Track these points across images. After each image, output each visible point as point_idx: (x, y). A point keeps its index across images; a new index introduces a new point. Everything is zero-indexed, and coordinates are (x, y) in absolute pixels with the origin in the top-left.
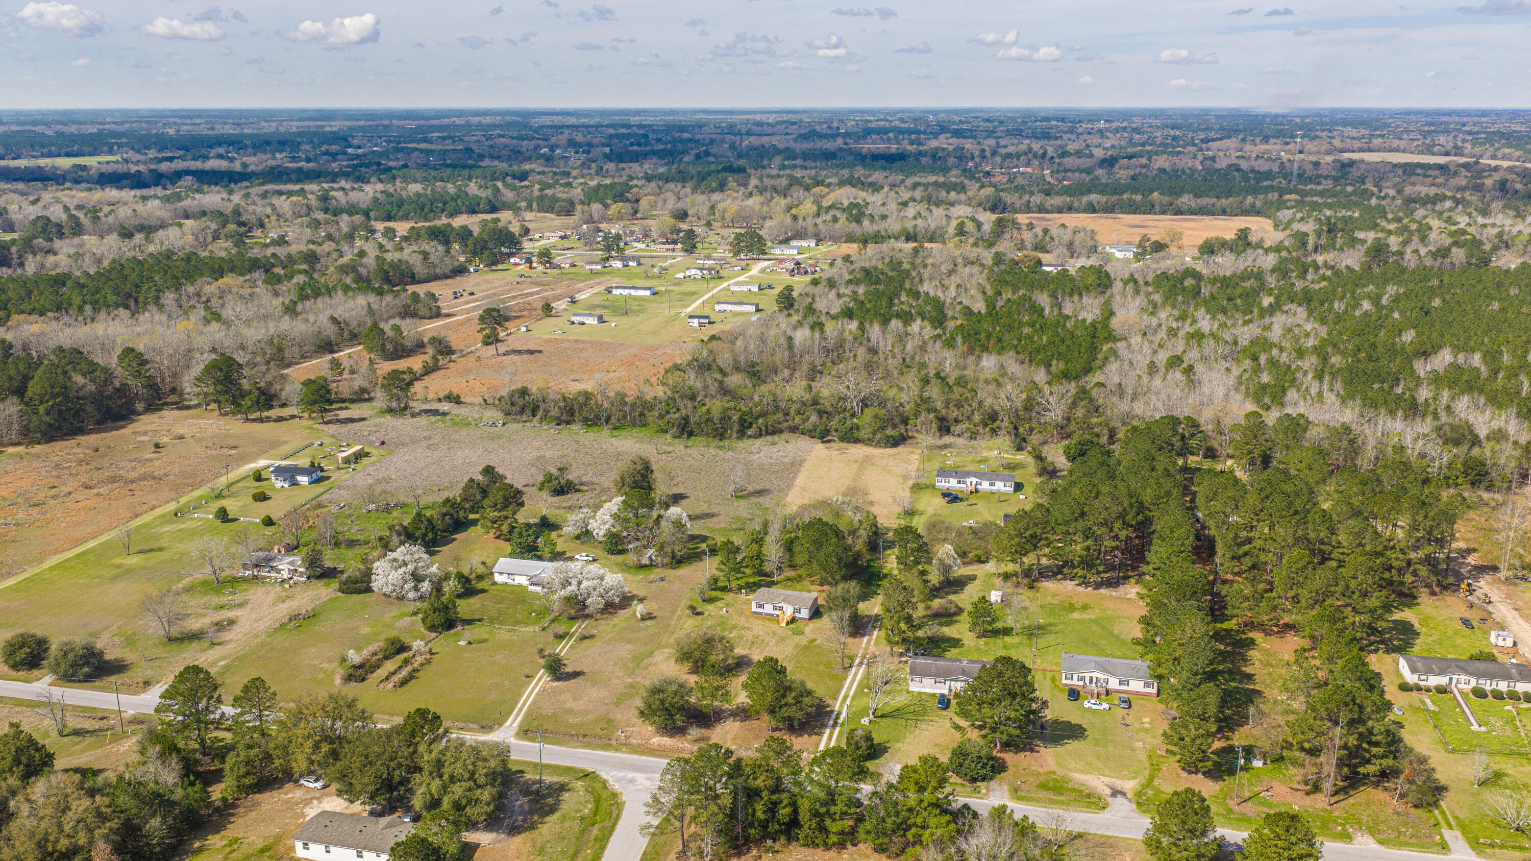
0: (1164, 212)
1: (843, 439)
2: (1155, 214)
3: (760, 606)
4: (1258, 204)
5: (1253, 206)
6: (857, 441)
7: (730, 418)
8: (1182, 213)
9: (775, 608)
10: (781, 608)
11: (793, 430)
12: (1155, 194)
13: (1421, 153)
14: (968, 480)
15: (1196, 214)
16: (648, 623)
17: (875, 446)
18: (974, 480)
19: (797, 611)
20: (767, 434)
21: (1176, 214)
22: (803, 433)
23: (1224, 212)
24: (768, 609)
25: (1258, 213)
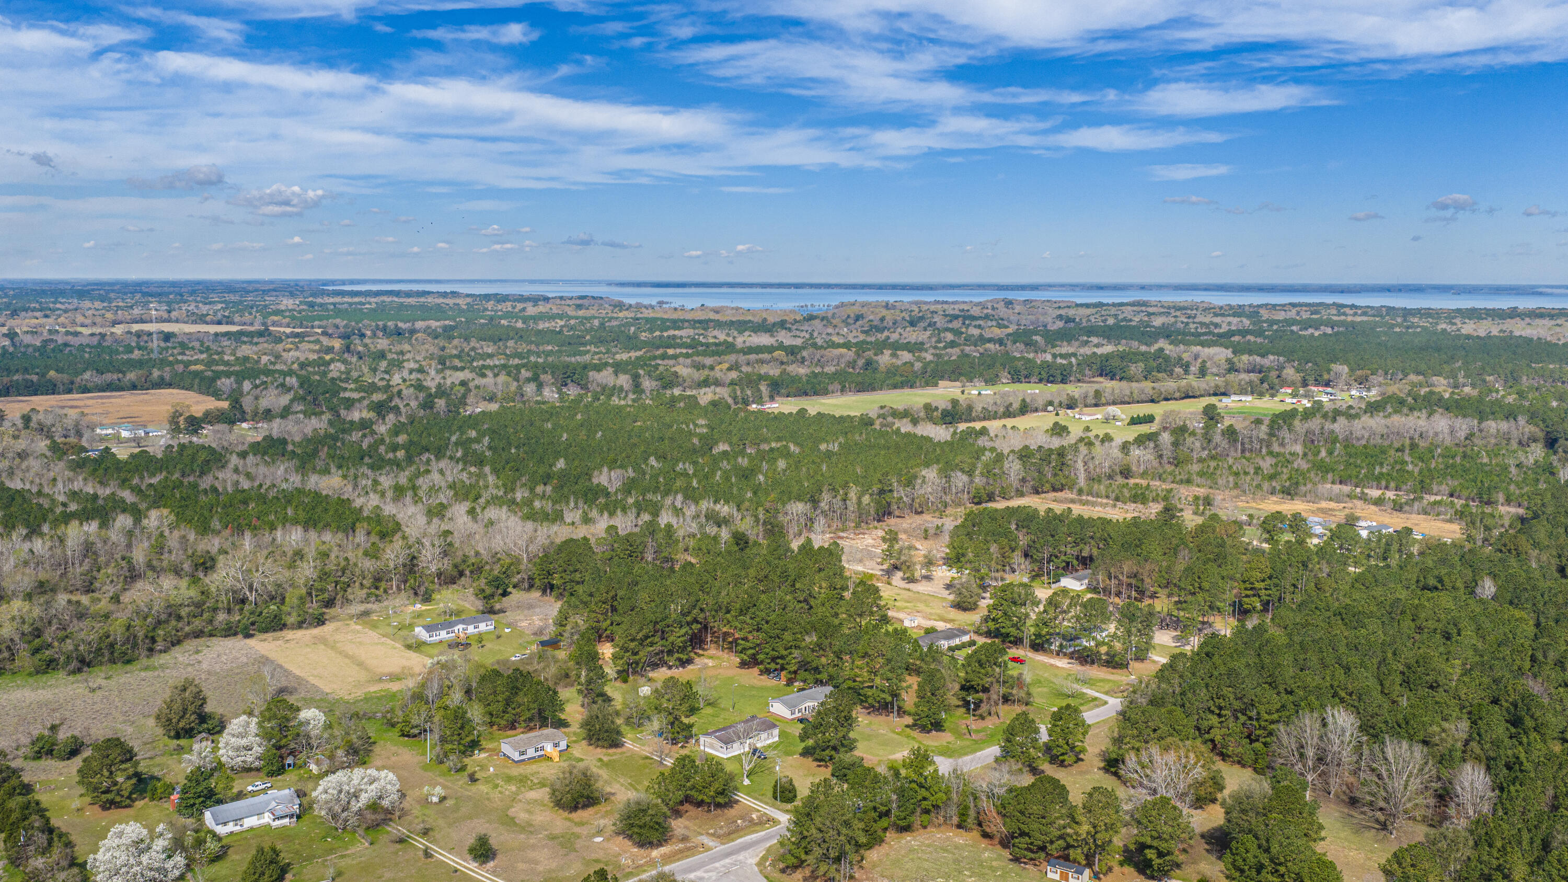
0: (69, 391)
1: (265, 630)
2: (59, 393)
3: (522, 753)
4: (167, 377)
5: (162, 378)
6: (284, 626)
7: (135, 636)
8: (89, 391)
9: (536, 750)
10: (542, 749)
11: (198, 634)
12: (52, 373)
13: (195, 322)
14: (456, 629)
15: (104, 391)
16: (449, 803)
17: (307, 628)
18: (461, 627)
19: (556, 745)
20: (173, 645)
21: (83, 393)
22: (211, 635)
23: (134, 387)
24: (531, 753)
25: (170, 385)
